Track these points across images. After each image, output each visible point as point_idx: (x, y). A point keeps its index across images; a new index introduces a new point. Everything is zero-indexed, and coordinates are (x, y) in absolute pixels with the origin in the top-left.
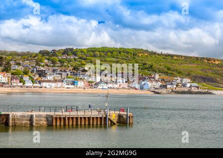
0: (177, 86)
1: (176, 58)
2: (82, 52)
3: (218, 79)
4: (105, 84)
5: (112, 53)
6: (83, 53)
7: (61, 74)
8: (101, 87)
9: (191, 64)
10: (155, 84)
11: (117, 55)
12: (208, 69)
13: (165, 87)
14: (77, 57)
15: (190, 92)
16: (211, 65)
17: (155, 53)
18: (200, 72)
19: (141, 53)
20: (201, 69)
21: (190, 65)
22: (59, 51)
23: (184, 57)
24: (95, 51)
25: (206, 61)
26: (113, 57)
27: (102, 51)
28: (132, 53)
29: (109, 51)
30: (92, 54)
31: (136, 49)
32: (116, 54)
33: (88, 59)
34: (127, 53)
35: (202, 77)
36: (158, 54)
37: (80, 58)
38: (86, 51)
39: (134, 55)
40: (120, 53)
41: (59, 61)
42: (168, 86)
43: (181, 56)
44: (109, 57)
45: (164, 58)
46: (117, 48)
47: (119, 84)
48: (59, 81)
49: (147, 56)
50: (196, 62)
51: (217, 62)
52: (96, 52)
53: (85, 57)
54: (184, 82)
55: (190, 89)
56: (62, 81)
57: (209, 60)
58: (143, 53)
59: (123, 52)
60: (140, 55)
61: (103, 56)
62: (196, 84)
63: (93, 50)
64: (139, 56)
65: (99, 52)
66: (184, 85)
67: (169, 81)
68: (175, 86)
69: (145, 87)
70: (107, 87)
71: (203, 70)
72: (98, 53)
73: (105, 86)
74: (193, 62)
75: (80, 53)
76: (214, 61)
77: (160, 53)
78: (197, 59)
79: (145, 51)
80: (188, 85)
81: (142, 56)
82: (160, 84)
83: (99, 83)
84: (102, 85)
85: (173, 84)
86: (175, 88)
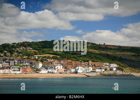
0: (106, 70)
7: (9, 63)
10: (87, 69)
42: (98, 70)
47: (57, 69)
48: (7, 68)
54: (111, 67)
55: (115, 72)
56: (10, 68)
67: (99, 66)
73: (46, 72)
80: (115, 69)
82: (91, 68)
85: (102, 69)
86: (104, 72)
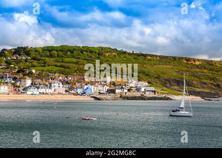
0: (129, 90)
1: (149, 58)
2: (36, 51)
3: (195, 82)
4: (36, 89)
5: (72, 52)
6: (37, 53)
8: (30, 93)
9: (166, 64)
10: (101, 89)
11: (79, 55)
12: (186, 71)
13: (113, 91)
14: (29, 58)
15: (142, 98)
16: (189, 66)
17: (125, 53)
18: (175, 74)
19: (108, 52)
20: (177, 70)
21: (165, 66)
22: (10, 51)
23: (159, 56)
24: (52, 50)
25: (185, 62)
26: (74, 58)
27: (60, 50)
28: (97, 52)
29: (68, 50)
30: (48, 53)
31: (102, 48)
32: (77, 54)
33: (42, 60)
34: (91, 52)
35: (175, 80)
36: (129, 54)
37: (34, 59)
38: (41, 50)
39: (99, 54)
40: (82, 52)
41: (6, 62)
42: (117, 91)
43: (156, 56)
44: (69, 57)
45: (135, 58)
46: (79, 47)
47: (53, 89)
49: (115, 56)
50: (172, 63)
51: (197, 63)
52: (54, 52)
53: (38, 57)
54: (139, 86)
55: (143, 94)
57: (188, 60)
58: (110, 52)
59: (86, 51)
60: (107, 54)
61: (61, 56)
62: (153, 89)
63: (50, 49)
64: (105, 56)
65: (57, 51)
66: (138, 90)
67: (120, 85)
68: (126, 91)
69: (88, 92)
70: (38, 93)
71: (179, 72)
72: (55, 52)
73: (36, 92)
74: (169, 63)
75: (34, 53)
76: (194, 61)
77: (131, 52)
78: (174, 58)
79: (113, 50)
80: (143, 90)
81: (109, 55)
82: (107, 88)
83: (28, 87)
84: (31, 90)
85: (123, 88)
86: (126, 93)
